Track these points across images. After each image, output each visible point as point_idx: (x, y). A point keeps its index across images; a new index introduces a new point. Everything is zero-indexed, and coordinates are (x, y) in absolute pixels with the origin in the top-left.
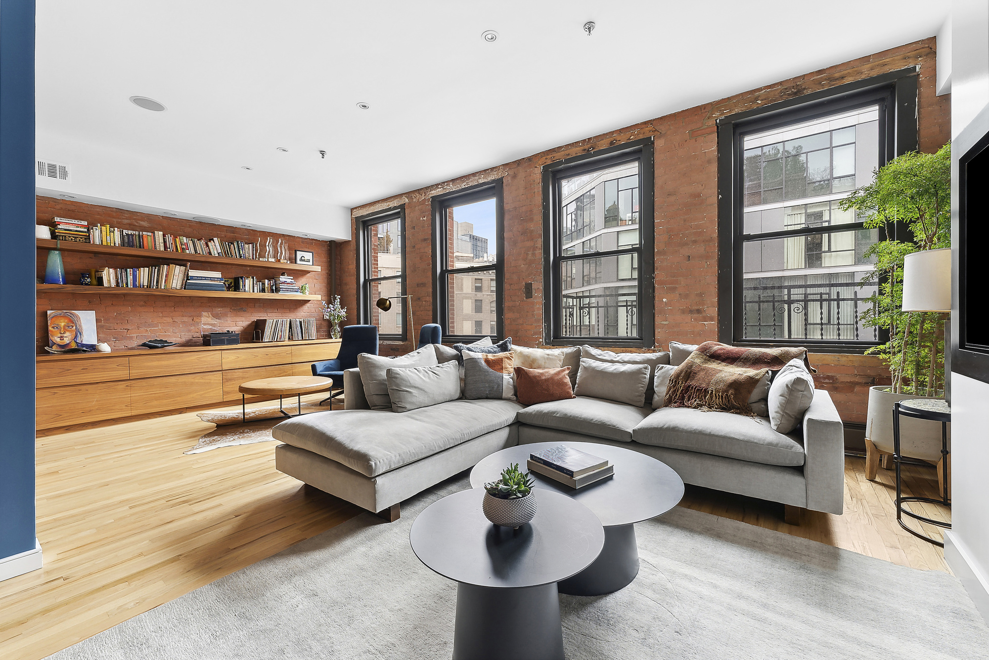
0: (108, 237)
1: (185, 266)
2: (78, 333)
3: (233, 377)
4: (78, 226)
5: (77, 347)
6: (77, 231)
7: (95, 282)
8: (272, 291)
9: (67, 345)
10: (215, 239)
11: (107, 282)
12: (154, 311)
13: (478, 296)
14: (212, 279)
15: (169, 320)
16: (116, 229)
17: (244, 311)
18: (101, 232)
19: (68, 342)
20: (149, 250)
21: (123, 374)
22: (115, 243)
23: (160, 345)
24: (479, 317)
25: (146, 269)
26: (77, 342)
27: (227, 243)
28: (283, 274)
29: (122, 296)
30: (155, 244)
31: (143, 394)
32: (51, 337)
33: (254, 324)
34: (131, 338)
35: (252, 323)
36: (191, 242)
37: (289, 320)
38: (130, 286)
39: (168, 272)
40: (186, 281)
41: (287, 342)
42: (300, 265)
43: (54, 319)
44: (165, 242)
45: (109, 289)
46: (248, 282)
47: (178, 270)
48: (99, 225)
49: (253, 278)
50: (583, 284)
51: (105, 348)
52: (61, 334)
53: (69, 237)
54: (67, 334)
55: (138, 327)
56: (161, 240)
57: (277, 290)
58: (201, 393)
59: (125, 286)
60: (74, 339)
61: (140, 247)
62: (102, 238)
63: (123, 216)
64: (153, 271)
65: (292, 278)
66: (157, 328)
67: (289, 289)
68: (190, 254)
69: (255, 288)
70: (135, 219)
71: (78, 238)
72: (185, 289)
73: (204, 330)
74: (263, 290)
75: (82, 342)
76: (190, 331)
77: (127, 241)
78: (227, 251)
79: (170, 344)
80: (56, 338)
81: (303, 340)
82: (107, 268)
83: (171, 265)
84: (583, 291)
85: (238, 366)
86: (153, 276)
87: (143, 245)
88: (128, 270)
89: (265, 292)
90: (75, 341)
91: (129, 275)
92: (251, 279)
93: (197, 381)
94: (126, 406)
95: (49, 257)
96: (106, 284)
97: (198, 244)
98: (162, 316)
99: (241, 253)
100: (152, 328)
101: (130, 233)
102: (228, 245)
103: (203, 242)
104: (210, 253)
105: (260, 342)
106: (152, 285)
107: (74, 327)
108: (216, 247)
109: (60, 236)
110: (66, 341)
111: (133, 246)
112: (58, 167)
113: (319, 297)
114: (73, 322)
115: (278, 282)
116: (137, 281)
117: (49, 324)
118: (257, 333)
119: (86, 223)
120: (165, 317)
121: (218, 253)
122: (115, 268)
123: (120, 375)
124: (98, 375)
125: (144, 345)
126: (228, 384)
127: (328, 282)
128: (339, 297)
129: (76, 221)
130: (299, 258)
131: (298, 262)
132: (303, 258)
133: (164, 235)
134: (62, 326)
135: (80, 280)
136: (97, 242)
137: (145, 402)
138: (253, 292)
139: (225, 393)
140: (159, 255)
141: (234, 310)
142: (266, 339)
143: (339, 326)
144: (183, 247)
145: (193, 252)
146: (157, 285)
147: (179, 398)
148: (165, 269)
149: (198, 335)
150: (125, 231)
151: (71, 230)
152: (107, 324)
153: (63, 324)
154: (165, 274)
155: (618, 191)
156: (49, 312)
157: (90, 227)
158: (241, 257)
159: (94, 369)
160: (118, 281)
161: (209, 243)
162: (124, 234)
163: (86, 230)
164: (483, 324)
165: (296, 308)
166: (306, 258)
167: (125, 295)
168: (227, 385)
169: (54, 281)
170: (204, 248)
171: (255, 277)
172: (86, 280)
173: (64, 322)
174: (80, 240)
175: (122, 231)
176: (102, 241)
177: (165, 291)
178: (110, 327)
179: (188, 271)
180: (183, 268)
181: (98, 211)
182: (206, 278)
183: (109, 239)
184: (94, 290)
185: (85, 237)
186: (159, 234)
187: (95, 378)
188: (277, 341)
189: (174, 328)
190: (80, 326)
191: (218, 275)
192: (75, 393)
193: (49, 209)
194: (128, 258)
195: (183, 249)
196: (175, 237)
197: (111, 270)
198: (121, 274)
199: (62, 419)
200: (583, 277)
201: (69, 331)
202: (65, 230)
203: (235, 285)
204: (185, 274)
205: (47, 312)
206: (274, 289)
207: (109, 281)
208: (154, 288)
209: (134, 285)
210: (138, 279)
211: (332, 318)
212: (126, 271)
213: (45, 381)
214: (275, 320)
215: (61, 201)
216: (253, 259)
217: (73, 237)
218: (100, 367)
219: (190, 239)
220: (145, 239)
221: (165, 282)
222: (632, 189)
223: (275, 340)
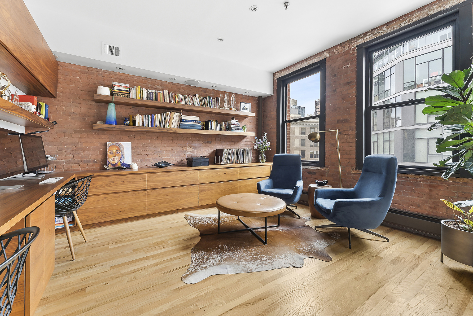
0: (140, 94)
1: (180, 113)
2: (122, 157)
3: (205, 189)
4: (124, 87)
5: (121, 166)
6: (123, 90)
7: (131, 124)
8: (227, 130)
9: (116, 164)
10: (197, 95)
11: (138, 123)
12: (162, 143)
13: (303, 137)
14: (194, 121)
15: (169, 148)
16: (144, 89)
17: (210, 143)
18: (136, 91)
19: (117, 162)
20: (160, 102)
21: (142, 185)
22: (143, 98)
23: (164, 165)
24: (303, 148)
25: (159, 115)
26: (121, 163)
27: (203, 98)
28: (233, 119)
29: (146, 133)
30: (164, 99)
31: (154, 199)
32: (108, 159)
33: (215, 152)
34: (149, 160)
35: (214, 151)
36: (183, 97)
37: (236, 149)
38: (150, 126)
39: (170, 117)
40: (180, 123)
41: (234, 165)
42: (243, 112)
43: (110, 147)
44: (169, 97)
45: (138, 128)
46: (213, 124)
47: (176, 115)
48: (135, 86)
49: (216, 121)
50: (384, 128)
51: (135, 167)
52: (113, 157)
53: (120, 94)
54: (117, 157)
55: (153, 153)
56: (168, 96)
57: (230, 129)
58: (187, 199)
59: (147, 126)
60: (120, 160)
61: (156, 100)
62: (136, 95)
63: (148, 82)
64: (163, 116)
65: (238, 121)
66: (163, 154)
67: (236, 128)
68: (183, 105)
69: (217, 128)
70: (154, 84)
71: (124, 95)
72: (179, 128)
73: (188, 155)
74: (221, 129)
75: (124, 162)
76: (180, 156)
77: (150, 97)
78: (203, 103)
79: (169, 164)
80: (110, 159)
81: (244, 163)
82: (138, 114)
83: (172, 112)
84: (383, 133)
85: (208, 181)
86: (162, 119)
87: (158, 99)
88: (149, 115)
89: (222, 130)
90: (120, 162)
91: (149, 119)
92: (215, 122)
93: (184, 191)
94: (144, 207)
95: (108, 107)
96: (137, 125)
97: (187, 98)
98: (166, 146)
99: (211, 104)
100: (161, 154)
101: (151, 92)
102: (204, 98)
103: (190, 97)
104: (193, 104)
105: (219, 164)
106: (162, 125)
107: (120, 153)
108: (197, 100)
109: (115, 94)
110: (116, 161)
111: (152, 100)
112: (115, 48)
113: (253, 134)
114: (119, 149)
115: (230, 124)
116: (154, 123)
117: (108, 151)
118: (217, 158)
119: (128, 85)
120: (167, 146)
121: (198, 104)
122: (142, 115)
123: (142, 186)
124: (129, 186)
125: (156, 165)
126: (202, 193)
127: (256, 124)
128: (266, 133)
129: (124, 84)
130: (242, 107)
131: (242, 110)
132: (244, 108)
133: (169, 93)
134: (114, 152)
135: (124, 122)
136: (134, 97)
137: (154, 205)
138: (216, 130)
139: (200, 200)
140: (166, 105)
141: (204, 142)
142: (223, 162)
143: (265, 154)
144: (179, 100)
145: (184, 103)
146: (164, 126)
147: (174, 203)
148: (169, 115)
149: (184, 158)
150: (149, 90)
151: (120, 90)
152: (137, 151)
153: (114, 151)
154: (169, 118)
155: (416, 65)
156: (108, 143)
157: (131, 88)
158: (210, 107)
159: (128, 182)
160: (143, 123)
161: (193, 98)
162: (148, 92)
163: (128, 90)
164: (305, 152)
165: (238, 142)
166: (246, 108)
167: (147, 132)
168: (202, 195)
169: (110, 123)
170: (191, 101)
171: (217, 121)
172: (127, 122)
173: (115, 149)
174: (125, 96)
175: (147, 90)
176: (136, 97)
177: (169, 129)
178: (139, 153)
179: (181, 116)
180: (178, 114)
181: (135, 79)
182: (191, 121)
183: (140, 95)
184: (130, 128)
185: (128, 95)
186: (167, 92)
187: (127, 188)
188: (229, 164)
189: (172, 154)
190: (123, 152)
191: (197, 118)
192: (116, 198)
193: (111, 78)
194: (149, 109)
195: (179, 101)
196: (175, 94)
197: (140, 116)
198: (145, 118)
199: (109, 216)
200: (384, 124)
201: (117, 155)
202: (118, 90)
203: (206, 126)
204: (179, 118)
205: (107, 143)
206: (228, 128)
207: (139, 123)
208: (163, 127)
209: (152, 126)
210: (154, 122)
211: (261, 148)
212: (148, 116)
213: (100, 189)
214: (228, 149)
215: (117, 74)
216: (217, 108)
217: (121, 94)
218: (131, 180)
219: (183, 95)
220: (159, 95)
221: (169, 124)
222: (429, 62)
223: (228, 163)
